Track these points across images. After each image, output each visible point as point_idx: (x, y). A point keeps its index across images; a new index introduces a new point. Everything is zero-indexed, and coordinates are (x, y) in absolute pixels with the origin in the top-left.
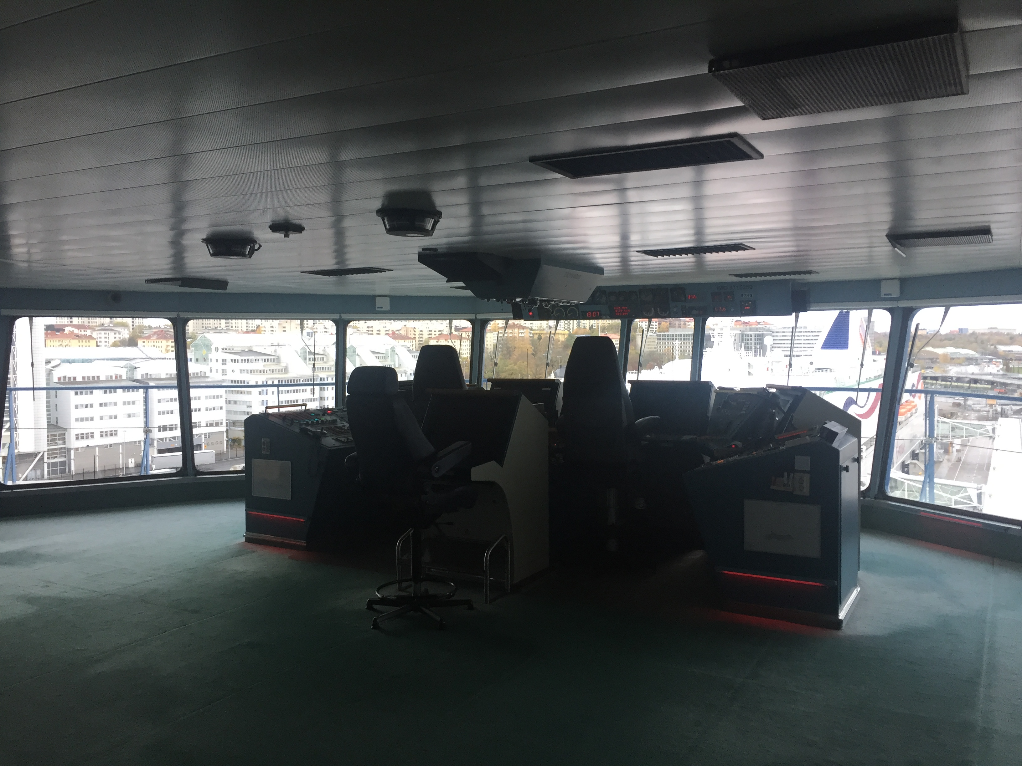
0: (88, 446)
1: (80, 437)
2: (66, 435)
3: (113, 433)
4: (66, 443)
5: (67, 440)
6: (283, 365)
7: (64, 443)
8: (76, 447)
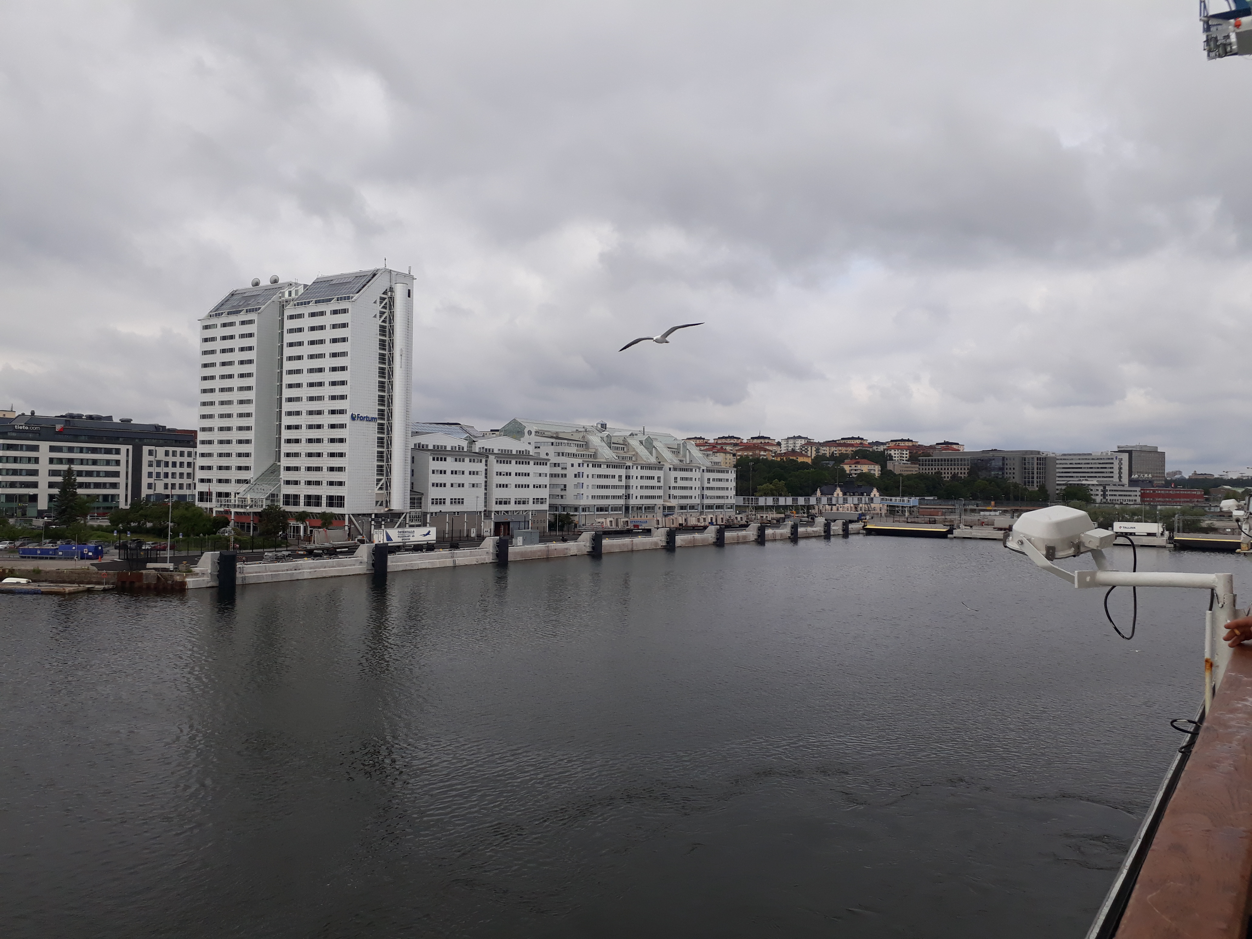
0: (441, 511)
1: (436, 502)
2: (423, 499)
3: (460, 501)
4: (423, 507)
5: (423, 504)
6: (593, 451)
7: (420, 507)
8: (431, 511)
